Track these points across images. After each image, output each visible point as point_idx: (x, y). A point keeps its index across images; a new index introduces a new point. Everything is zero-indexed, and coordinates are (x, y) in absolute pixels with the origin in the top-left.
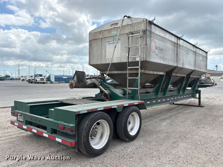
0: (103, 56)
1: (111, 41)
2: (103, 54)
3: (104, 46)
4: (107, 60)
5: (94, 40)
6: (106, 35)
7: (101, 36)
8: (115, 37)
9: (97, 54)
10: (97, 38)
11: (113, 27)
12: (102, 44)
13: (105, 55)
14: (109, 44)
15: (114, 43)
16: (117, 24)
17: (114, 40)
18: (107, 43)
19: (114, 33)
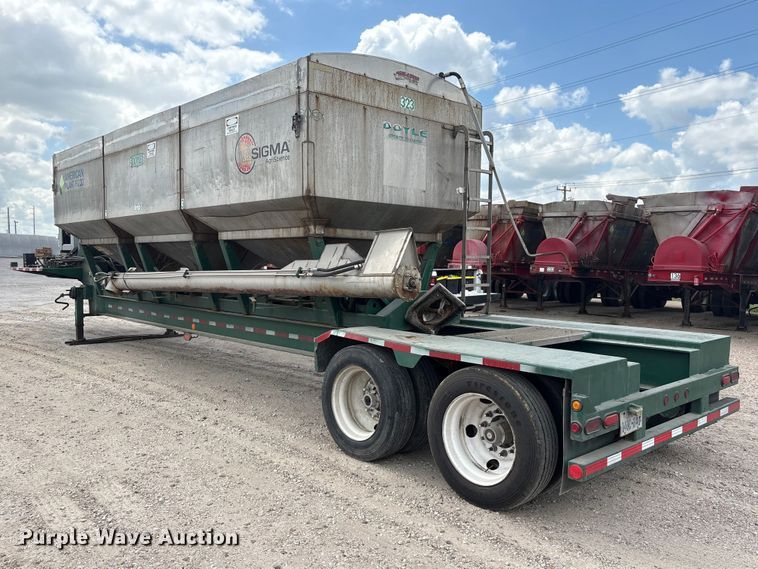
0: (373, 175)
1: (397, 128)
2: (370, 167)
3: (374, 138)
4: (387, 193)
5: (334, 97)
6: (381, 99)
7: (361, 97)
8: (410, 119)
9: (346, 159)
10: (347, 98)
11: (403, 83)
12: (365, 126)
13: (380, 174)
14: (391, 135)
15: (407, 138)
16: (415, 79)
17: (407, 129)
18: (387, 132)
19: (407, 104)
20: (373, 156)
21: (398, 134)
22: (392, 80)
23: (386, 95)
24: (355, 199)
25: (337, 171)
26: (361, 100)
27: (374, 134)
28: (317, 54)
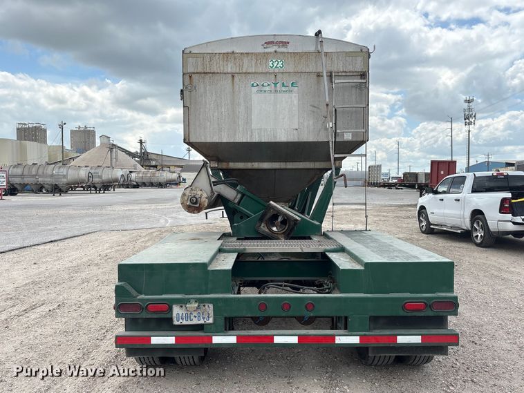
0: (241, 122)
1: (266, 84)
2: (239, 117)
3: (242, 96)
4: (255, 134)
5: (204, 73)
6: (248, 66)
7: (230, 68)
8: (279, 76)
9: (216, 114)
10: (216, 71)
11: (271, 49)
12: (233, 89)
13: (248, 121)
14: (259, 91)
15: (276, 91)
16: (285, 44)
17: (275, 84)
18: (254, 90)
19: (275, 65)
20: (242, 109)
21: (267, 88)
22: (260, 50)
23: (253, 63)
24: (225, 141)
25: (209, 124)
26: (229, 70)
27: (242, 93)
28: (190, 48)
